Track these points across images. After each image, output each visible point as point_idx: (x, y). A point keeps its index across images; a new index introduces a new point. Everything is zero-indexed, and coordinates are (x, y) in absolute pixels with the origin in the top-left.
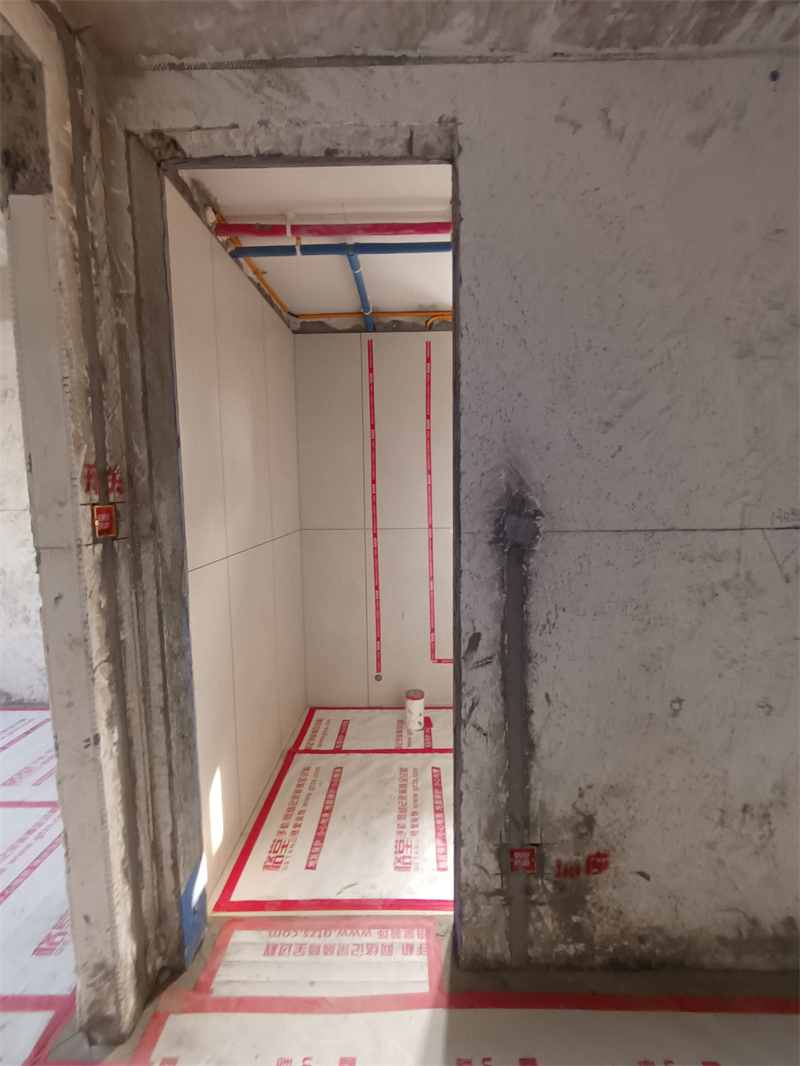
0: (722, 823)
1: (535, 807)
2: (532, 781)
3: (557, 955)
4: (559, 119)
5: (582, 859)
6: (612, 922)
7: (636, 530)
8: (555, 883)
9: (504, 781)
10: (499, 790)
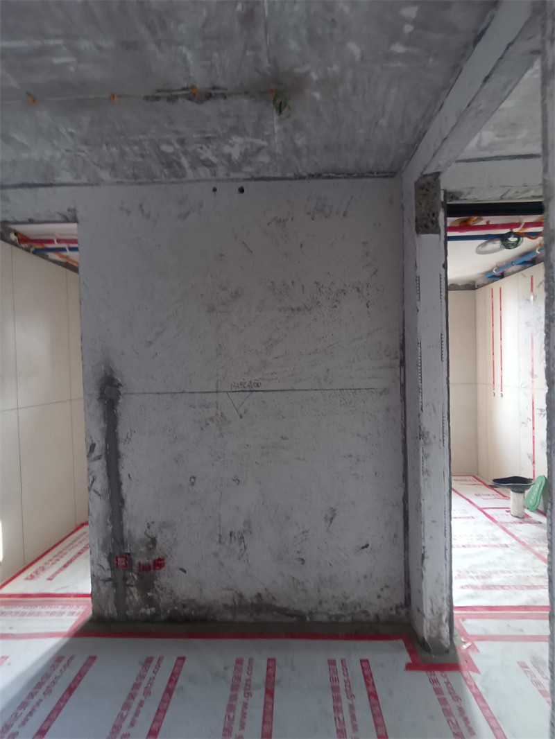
0: (220, 542)
1: (126, 534)
2: (124, 519)
3: (141, 614)
4: (121, 209)
5: (151, 562)
6: (168, 596)
8: (138, 575)
9: (110, 520)
10: (107, 524)
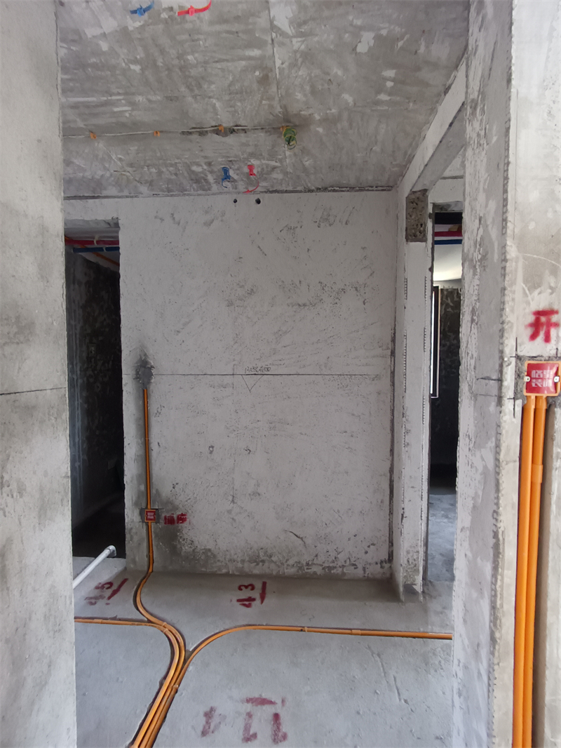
2: (153, 480)
4: (156, 217)
5: (175, 516)
6: (189, 546)
7: (191, 375)
